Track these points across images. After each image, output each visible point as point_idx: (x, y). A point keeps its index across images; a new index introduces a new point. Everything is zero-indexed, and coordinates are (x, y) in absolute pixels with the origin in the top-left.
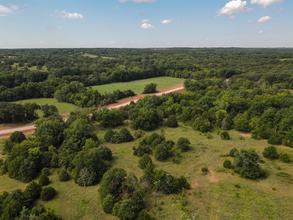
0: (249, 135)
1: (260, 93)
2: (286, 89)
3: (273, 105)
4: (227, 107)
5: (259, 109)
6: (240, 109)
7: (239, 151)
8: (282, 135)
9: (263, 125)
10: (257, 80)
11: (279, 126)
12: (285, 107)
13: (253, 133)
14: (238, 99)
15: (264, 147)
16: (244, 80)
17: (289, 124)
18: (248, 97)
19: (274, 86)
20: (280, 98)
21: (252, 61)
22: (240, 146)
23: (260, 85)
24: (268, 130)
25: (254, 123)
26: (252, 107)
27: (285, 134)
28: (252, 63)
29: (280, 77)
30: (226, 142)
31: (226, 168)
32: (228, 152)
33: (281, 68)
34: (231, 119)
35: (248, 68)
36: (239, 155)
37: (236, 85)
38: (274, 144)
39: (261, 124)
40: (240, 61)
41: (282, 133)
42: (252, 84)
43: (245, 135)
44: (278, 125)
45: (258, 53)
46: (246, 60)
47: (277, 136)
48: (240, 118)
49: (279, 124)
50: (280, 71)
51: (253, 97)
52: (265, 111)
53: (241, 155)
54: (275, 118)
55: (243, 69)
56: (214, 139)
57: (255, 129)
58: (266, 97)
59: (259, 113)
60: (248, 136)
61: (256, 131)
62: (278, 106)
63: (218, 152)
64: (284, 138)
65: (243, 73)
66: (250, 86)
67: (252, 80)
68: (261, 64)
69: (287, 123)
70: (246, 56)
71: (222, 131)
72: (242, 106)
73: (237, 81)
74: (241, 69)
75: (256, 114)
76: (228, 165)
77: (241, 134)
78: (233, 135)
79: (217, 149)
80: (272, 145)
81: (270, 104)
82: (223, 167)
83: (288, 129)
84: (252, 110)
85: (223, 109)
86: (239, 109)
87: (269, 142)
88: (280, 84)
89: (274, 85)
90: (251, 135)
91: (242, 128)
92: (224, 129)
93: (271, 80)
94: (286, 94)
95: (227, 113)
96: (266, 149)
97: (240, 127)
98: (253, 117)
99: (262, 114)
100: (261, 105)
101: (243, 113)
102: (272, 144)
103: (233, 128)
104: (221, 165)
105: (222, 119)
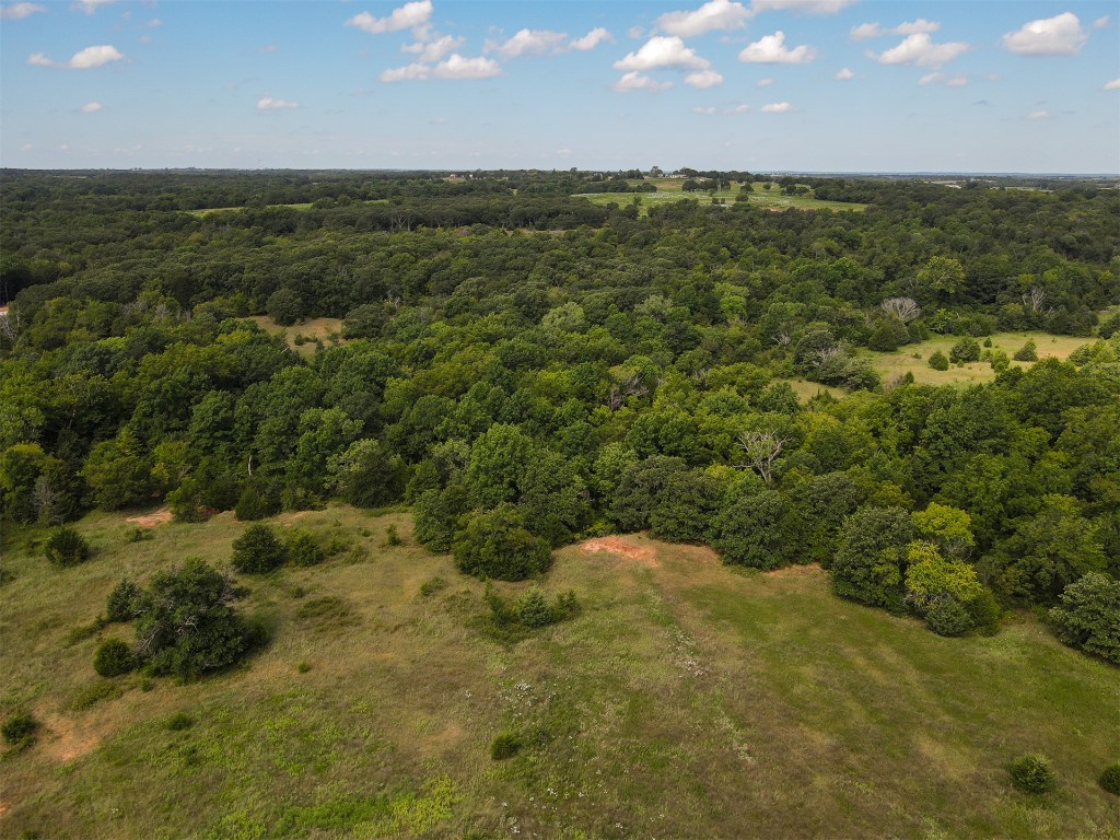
0: (164, 516)
1: (156, 345)
2: (241, 316)
3: (218, 383)
4: (38, 428)
5: (171, 408)
6: (99, 424)
7: (146, 588)
8: (275, 479)
9: (205, 461)
10: (133, 299)
11: (255, 451)
12: (256, 380)
13: (178, 502)
14: (73, 385)
15: (231, 540)
16: (77, 302)
17: (285, 433)
18: (114, 368)
19: (202, 312)
20: (231, 351)
21: (88, 225)
22: (142, 568)
23: (147, 317)
24: (226, 473)
25: (168, 464)
26: (142, 406)
27: (282, 472)
28: (92, 233)
29: (210, 277)
30: (79, 574)
31: (113, 676)
32: (99, 609)
33: (203, 243)
34: (72, 471)
35: (79, 252)
36: (151, 605)
37: (47, 327)
38: (260, 517)
39: (195, 462)
40: (33, 225)
41: (272, 473)
42: (116, 315)
43: (149, 519)
44: (253, 446)
45: (101, 190)
46: (63, 222)
47: (261, 487)
48: (104, 461)
49: (256, 445)
50: (206, 257)
51: (136, 365)
52: (194, 408)
53: (159, 601)
54: (237, 426)
55: (58, 260)
56: (22, 582)
57: (180, 484)
58: (183, 359)
59: (175, 423)
60: (161, 519)
61: (185, 492)
62: (233, 383)
63: (55, 626)
64: (284, 486)
65: (65, 275)
66: (108, 324)
67: (110, 299)
68: (128, 232)
69: (279, 434)
70: (56, 202)
71: (47, 536)
72: (103, 408)
73: (51, 312)
74: (49, 258)
75: (165, 426)
76: (116, 663)
77: (129, 520)
78: (102, 536)
79: (46, 615)
80: (252, 523)
81: (204, 381)
82: (99, 678)
83: (288, 451)
84: (145, 415)
85: (20, 440)
86: (93, 426)
87: (240, 517)
88: (217, 302)
89: (197, 307)
90: (172, 512)
91: (127, 494)
92: (52, 524)
93: (185, 291)
94: (247, 335)
95: (47, 452)
96: (238, 545)
97: (119, 495)
98: (158, 442)
99: (187, 421)
100: (174, 391)
101: (113, 435)
102: (251, 519)
103: (92, 507)
104: (85, 674)
105: (31, 483)
